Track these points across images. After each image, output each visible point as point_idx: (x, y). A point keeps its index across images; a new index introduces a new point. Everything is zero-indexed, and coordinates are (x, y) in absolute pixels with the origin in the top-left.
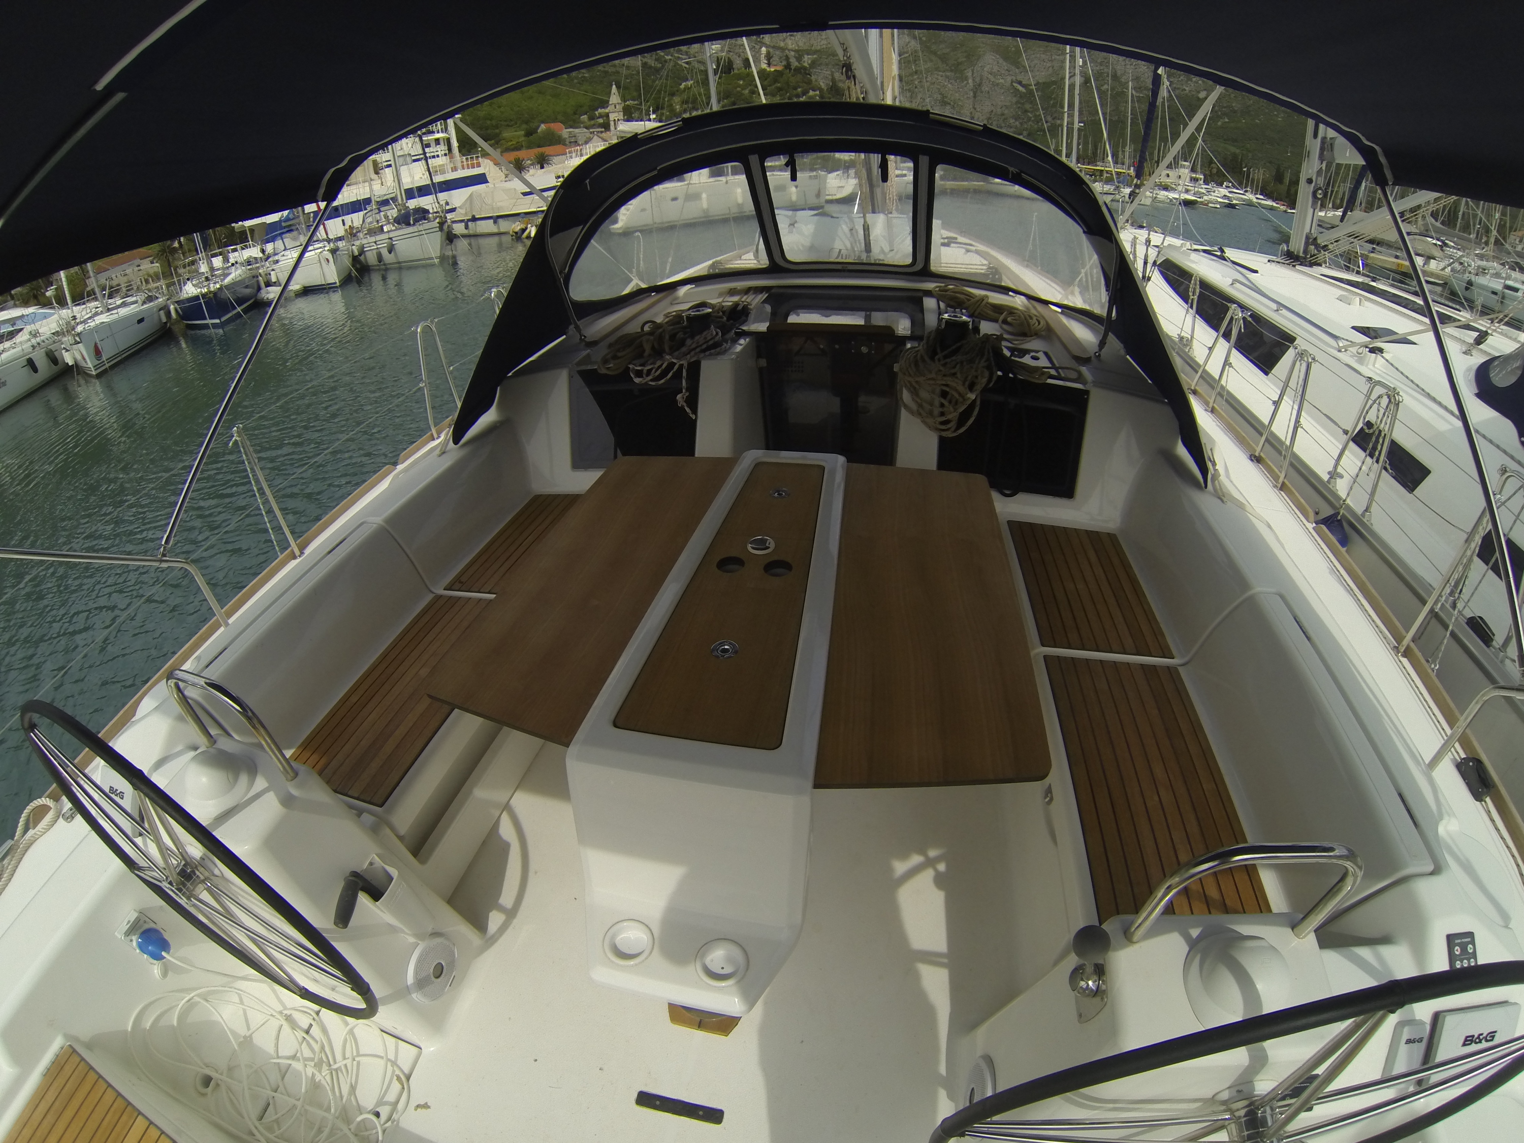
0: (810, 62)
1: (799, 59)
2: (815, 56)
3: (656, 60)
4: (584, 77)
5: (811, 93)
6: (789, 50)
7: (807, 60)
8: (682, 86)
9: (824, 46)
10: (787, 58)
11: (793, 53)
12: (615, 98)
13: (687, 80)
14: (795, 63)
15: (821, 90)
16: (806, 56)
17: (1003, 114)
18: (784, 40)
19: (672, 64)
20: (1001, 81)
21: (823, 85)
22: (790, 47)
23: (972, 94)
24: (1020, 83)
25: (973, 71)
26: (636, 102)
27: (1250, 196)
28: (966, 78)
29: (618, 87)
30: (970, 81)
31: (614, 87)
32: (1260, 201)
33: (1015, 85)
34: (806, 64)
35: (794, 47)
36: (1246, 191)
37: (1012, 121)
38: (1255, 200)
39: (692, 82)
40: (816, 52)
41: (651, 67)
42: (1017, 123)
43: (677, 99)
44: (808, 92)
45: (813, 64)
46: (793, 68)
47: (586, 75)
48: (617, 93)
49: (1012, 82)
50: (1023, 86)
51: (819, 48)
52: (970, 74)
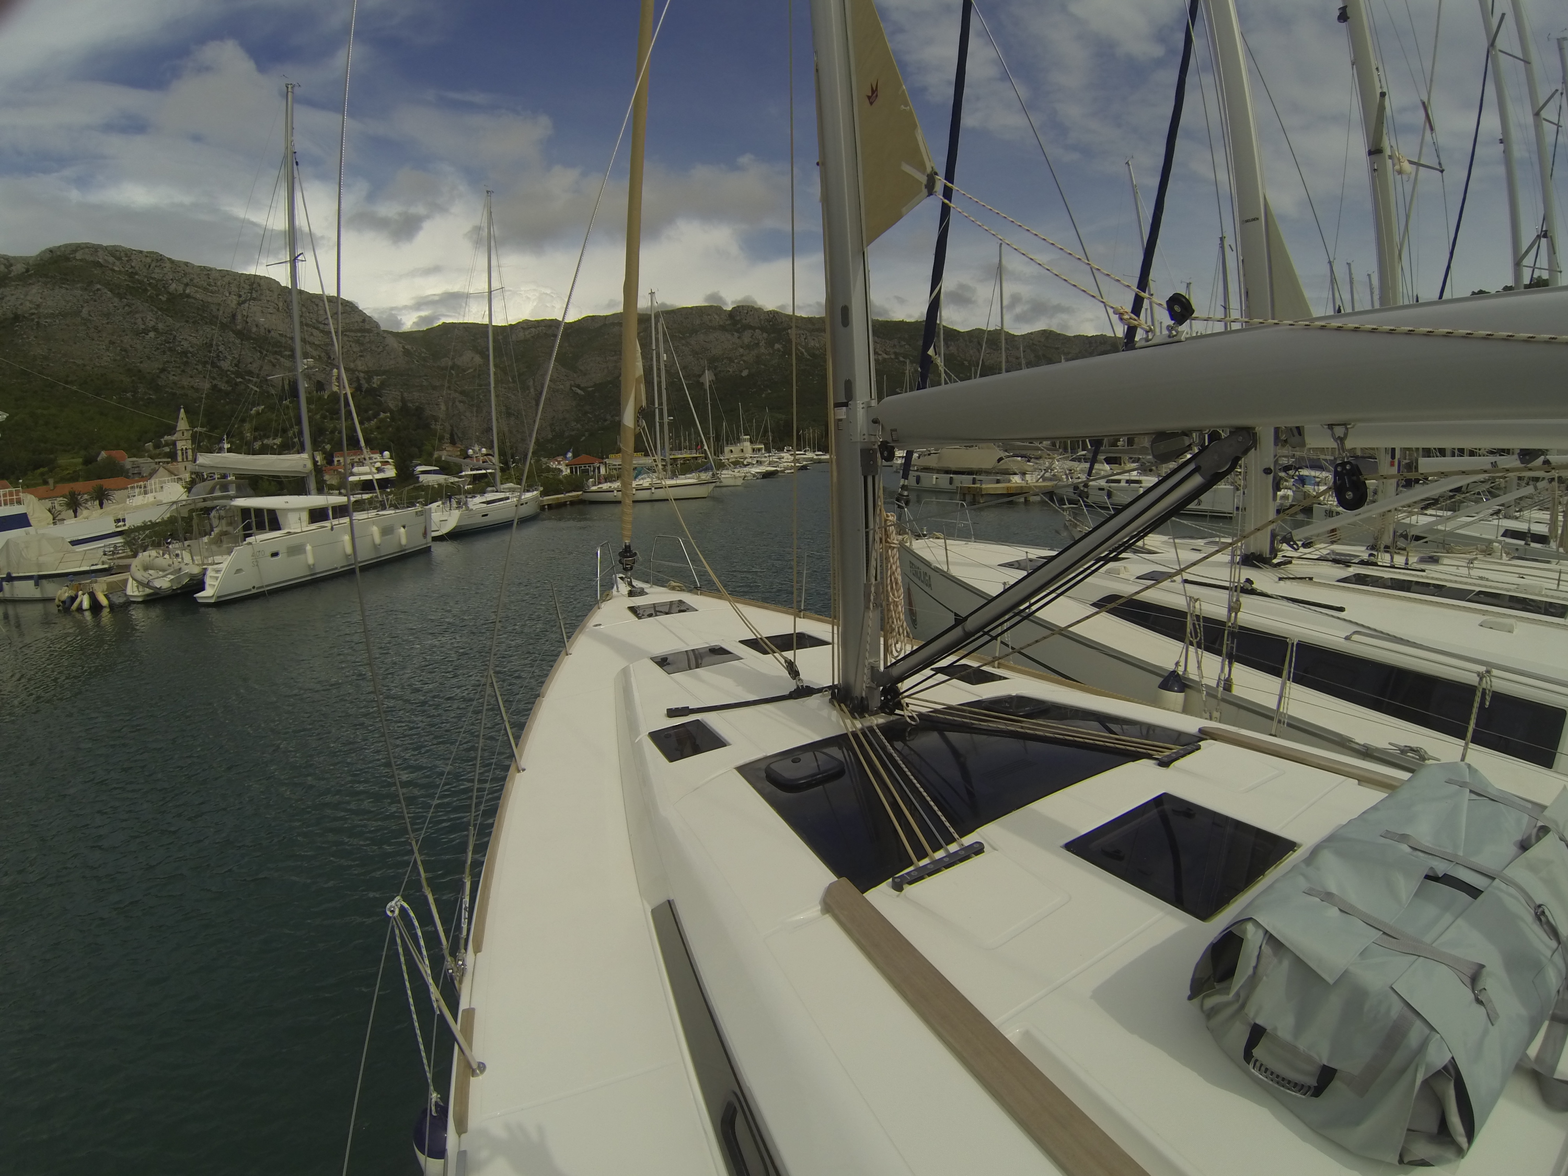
0: (379, 383)
1: (369, 380)
2: (384, 377)
3: (227, 382)
4: (150, 399)
5: (382, 415)
6: (359, 371)
7: (376, 381)
8: (253, 412)
9: (393, 366)
10: (358, 379)
11: (362, 375)
12: (183, 424)
13: (258, 405)
14: (365, 386)
15: (391, 411)
16: (375, 377)
17: (564, 419)
18: (354, 361)
19: (243, 387)
20: (562, 387)
21: (391, 405)
22: (360, 368)
23: (534, 402)
24: (578, 387)
25: (534, 380)
26: (205, 429)
27: (810, 455)
28: (528, 388)
29: (186, 412)
30: (532, 390)
31: (182, 410)
32: (820, 457)
33: (574, 389)
34: (375, 386)
35: (364, 368)
36: (805, 451)
37: (573, 424)
38: (815, 457)
39: (263, 407)
40: (384, 373)
41: (220, 390)
42: (579, 426)
43: (247, 426)
44: (379, 415)
45: (383, 385)
46: (364, 389)
47: (153, 397)
48: (185, 418)
49: (571, 386)
50: (581, 389)
51: (388, 368)
52: (531, 383)
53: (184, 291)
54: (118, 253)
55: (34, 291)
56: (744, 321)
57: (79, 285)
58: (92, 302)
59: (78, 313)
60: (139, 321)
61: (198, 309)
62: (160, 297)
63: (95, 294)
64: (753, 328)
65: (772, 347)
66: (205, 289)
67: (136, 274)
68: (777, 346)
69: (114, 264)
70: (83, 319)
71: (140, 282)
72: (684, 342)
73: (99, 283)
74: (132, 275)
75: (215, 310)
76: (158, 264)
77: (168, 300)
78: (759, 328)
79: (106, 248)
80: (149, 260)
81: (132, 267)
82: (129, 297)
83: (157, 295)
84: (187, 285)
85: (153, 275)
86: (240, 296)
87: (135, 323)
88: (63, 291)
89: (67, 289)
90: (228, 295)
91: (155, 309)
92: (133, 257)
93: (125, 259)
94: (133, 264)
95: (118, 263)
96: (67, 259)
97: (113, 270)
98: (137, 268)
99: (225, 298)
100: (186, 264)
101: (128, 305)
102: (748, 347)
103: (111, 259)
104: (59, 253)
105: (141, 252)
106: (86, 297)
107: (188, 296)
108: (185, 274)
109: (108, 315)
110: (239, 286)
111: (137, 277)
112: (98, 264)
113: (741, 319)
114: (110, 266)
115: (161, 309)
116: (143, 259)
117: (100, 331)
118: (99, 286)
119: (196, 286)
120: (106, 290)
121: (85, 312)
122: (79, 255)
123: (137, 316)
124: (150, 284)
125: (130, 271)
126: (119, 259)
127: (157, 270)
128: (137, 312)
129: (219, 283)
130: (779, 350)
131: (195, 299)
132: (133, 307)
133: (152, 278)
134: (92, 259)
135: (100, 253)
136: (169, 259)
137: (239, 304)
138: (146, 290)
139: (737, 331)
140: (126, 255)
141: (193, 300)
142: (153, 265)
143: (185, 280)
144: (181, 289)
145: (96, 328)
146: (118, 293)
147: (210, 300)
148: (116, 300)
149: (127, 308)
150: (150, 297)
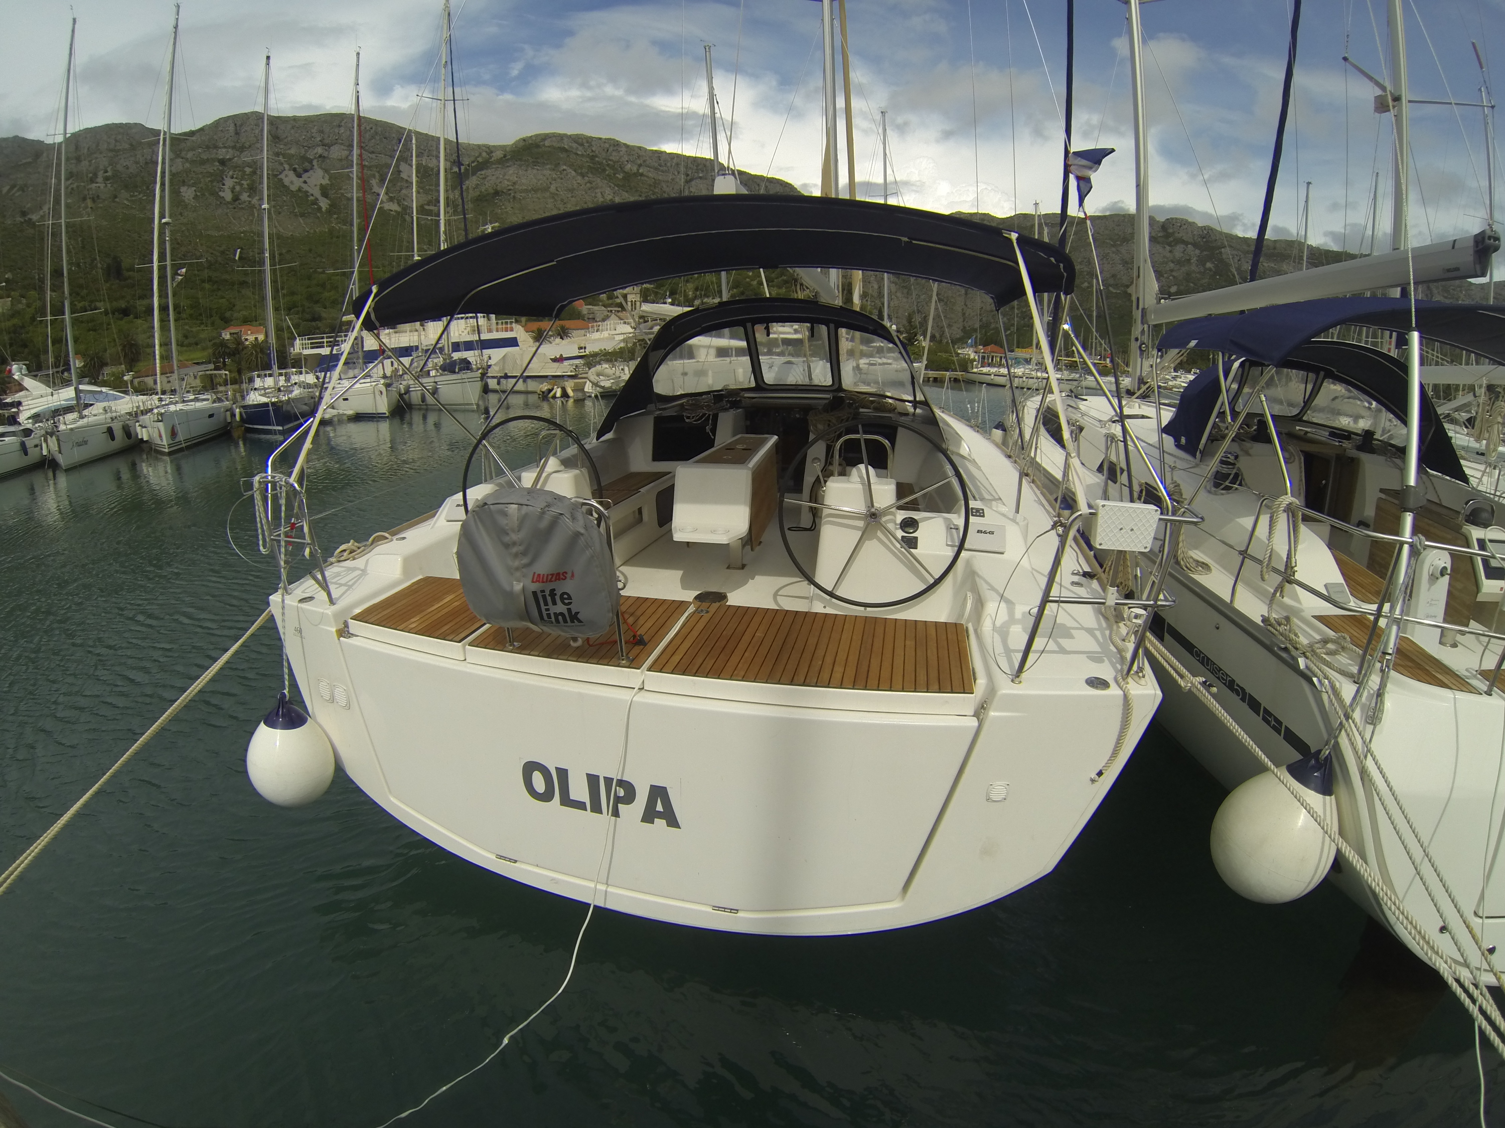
53: (638, 170)
54: (580, 140)
55: (511, 172)
56: (1177, 235)
57: (548, 166)
58: (559, 180)
59: (547, 189)
60: (599, 195)
61: (650, 185)
62: (617, 175)
63: (561, 174)
64: (1186, 243)
65: (1204, 265)
66: (656, 169)
67: (596, 156)
68: (1209, 265)
69: (577, 149)
70: (551, 193)
71: (600, 163)
72: (1114, 249)
73: (565, 165)
74: (592, 158)
75: (665, 186)
76: (615, 148)
77: (624, 178)
78: (1191, 244)
79: (570, 136)
80: (607, 145)
81: (592, 151)
82: (590, 175)
83: (615, 174)
84: (640, 165)
85: (611, 158)
86: (688, 175)
87: (596, 197)
88: (535, 171)
89: (538, 170)
90: (676, 174)
91: (613, 186)
92: (593, 143)
93: (586, 145)
94: (593, 149)
95: (580, 148)
96: (537, 146)
97: (577, 154)
98: (597, 152)
99: (674, 177)
100: (640, 148)
101: (590, 182)
102: (1179, 263)
103: (575, 145)
104: (530, 142)
105: (600, 139)
106: (554, 176)
107: (642, 175)
108: (639, 157)
109: (572, 190)
110: (686, 167)
111: (597, 159)
112: (563, 150)
113: (1174, 233)
114: (574, 151)
115: (618, 186)
116: (602, 145)
117: (565, 203)
118: (565, 167)
119: (649, 167)
120: (570, 170)
121: (553, 188)
122: (547, 143)
123: (597, 191)
124: (608, 165)
125: (591, 154)
126: (582, 145)
127: (614, 153)
128: (597, 188)
129: (669, 164)
130: (1210, 270)
131: (648, 177)
132: (594, 184)
133: (610, 160)
134: (559, 145)
135: (566, 140)
136: (625, 144)
137: (687, 182)
138: (605, 170)
139: (1170, 245)
140: (588, 142)
141: (645, 178)
142: (611, 149)
143: (639, 162)
144: (635, 169)
145: (562, 200)
146: (581, 173)
147: (660, 178)
148: (579, 178)
149: (588, 185)
150: (608, 175)
